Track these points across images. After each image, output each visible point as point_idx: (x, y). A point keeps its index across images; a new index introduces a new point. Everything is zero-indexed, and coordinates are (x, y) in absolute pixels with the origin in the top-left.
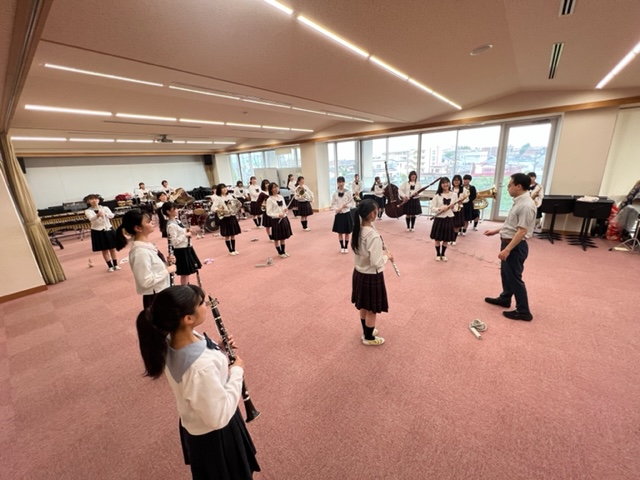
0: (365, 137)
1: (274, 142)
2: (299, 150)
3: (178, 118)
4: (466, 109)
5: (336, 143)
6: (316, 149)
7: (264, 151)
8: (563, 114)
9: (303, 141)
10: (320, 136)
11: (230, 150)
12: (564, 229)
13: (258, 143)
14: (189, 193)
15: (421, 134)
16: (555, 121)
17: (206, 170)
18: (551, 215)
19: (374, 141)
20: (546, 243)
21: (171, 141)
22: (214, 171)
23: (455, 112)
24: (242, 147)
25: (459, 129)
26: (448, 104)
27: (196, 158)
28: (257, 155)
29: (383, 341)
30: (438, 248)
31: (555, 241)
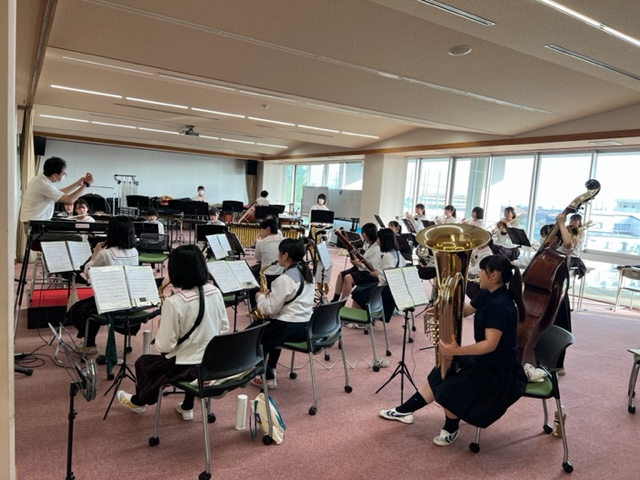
5: (420, 157)
6: (384, 166)
10: (391, 145)
17: (247, 181)
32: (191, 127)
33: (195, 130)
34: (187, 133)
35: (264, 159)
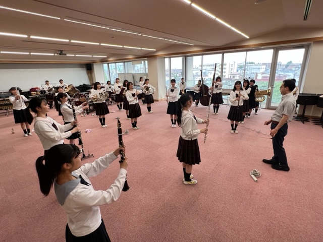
0: (188, 54)
1: (130, 57)
2: (146, 62)
3: (70, 40)
4: (251, 38)
5: (170, 58)
6: (157, 62)
7: (124, 62)
8: (312, 43)
9: (149, 57)
10: (160, 53)
11: (103, 61)
12: (311, 115)
13: (121, 57)
14: (77, 88)
15: (223, 53)
16: (307, 47)
17: (88, 73)
18: (303, 106)
19: (194, 57)
20: (300, 123)
21: (66, 54)
22: (93, 74)
23: (245, 40)
24: (111, 59)
25: (247, 51)
26: (240, 35)
27: (81, 65)
28: (120, 65)
29: (196, 182)
30: (232, 125)
31: (305, 122)
32: (61, 51)
33: (63, 52)
34: (60, 54)
35: (94, 62)
